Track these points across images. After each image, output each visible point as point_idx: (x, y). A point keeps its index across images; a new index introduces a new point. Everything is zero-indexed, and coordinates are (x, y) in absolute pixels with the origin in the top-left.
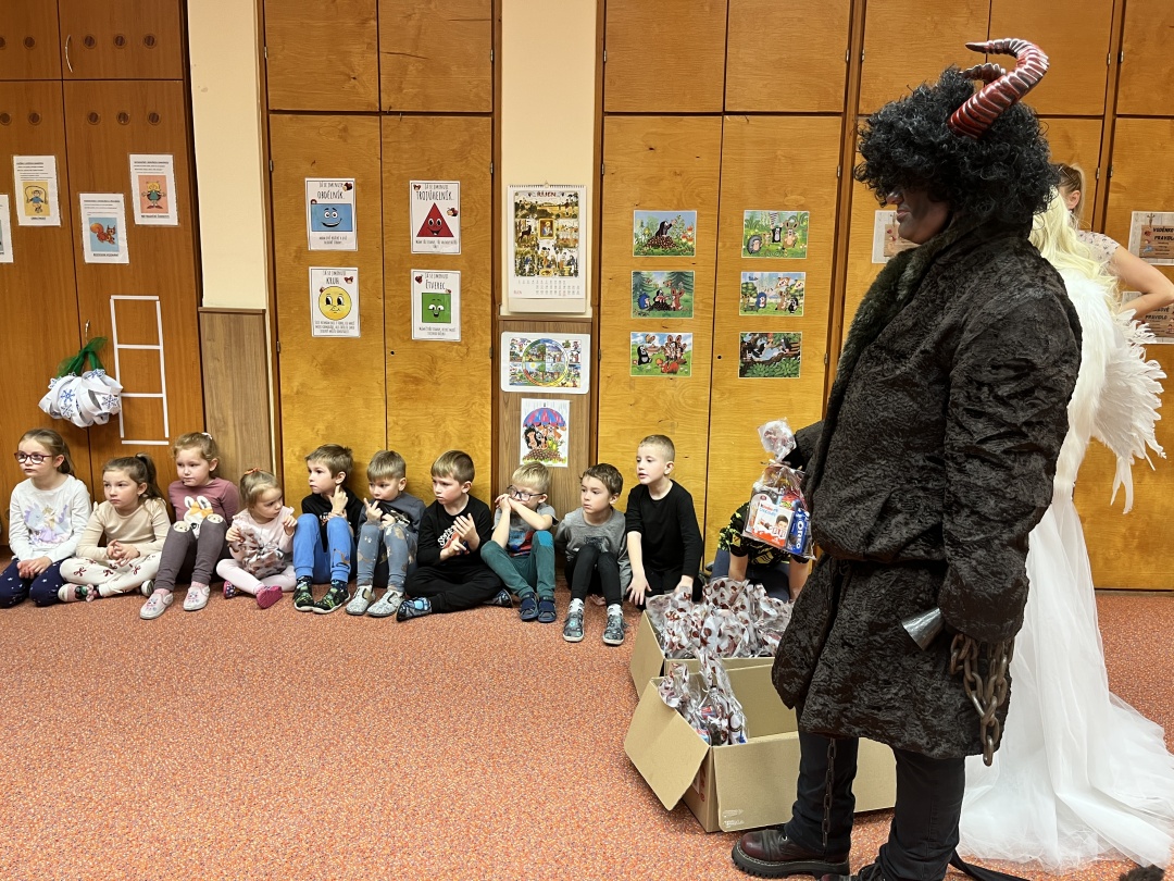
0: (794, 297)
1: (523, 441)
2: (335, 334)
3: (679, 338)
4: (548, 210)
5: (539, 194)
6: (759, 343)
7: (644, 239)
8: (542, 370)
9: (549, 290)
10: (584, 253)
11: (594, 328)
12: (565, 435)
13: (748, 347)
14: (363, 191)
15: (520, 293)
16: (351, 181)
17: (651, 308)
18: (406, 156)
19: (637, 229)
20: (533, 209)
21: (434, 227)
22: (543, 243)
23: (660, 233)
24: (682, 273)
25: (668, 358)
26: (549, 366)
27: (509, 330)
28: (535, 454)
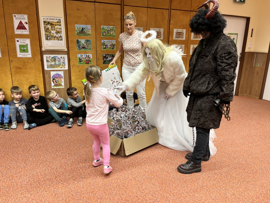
0: (113, 46)
3: (89, 55)
4: (53, 23)
5: (50, 19)
6: (107, 56)
7: (78, 31)
8: (55, 64)
9: (55, 44)
10: (63, 34)
12: (63, 80)
13: (105, 57)
15: (47, 44)
17: (81, 48)
18: (11, 7)
19: (76, 29)
20: (48, 23)
21: (21, 27)
22: (52, 32)
23: (82, 30)
24: (88, 40)
25: (86, 60)
26: (57, 63)
27: (45, 54)
28: (56, 85)
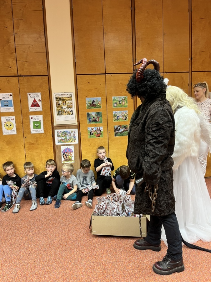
0: (126, 116)
1: (62, 157)
2: (10, 134)
3: (100, 128)
4: (64, 99)
5: (61, 95)
6: (119, 128)
7: (89, 105)
8: (66, 138)
9: (66, 118)
10: (74, 109)
11: (78, 127)
12: (73, 154)
13: (116, 129)
14: (15, 96)
15: (58, 120)
16: (11, 94)
17: (92, 121)
18: (26, 87)
19: (87, 102)
20: (60, 99)
21: (35, 104)
22: (64, 107)
23: (93, 103)
24: (99, 113)
25: (97, 133)
26: (68, 137)
27: (57, 129)
28: (66, 160)
